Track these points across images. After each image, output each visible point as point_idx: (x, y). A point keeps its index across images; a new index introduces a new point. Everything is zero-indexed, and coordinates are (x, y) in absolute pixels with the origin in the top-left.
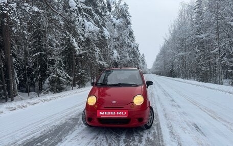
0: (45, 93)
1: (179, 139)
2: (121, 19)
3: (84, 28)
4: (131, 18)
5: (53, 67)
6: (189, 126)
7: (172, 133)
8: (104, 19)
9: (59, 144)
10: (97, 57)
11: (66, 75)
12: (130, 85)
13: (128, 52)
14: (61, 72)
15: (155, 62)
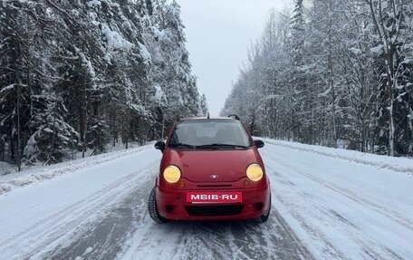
0: (29, 164)
1: (322, 236)
2: (168, 31)
3: (106, 41)
4: (184, 30)
5: (44, 112)
6: (326, 214)
7: (306, 226)
8: (139, 27)
9: (119, 255)
10: (129, 95)
11: (69, 130)
12: (232, 147)
13: (181, 90)
14: (60, 124)
15: (223, 110)
